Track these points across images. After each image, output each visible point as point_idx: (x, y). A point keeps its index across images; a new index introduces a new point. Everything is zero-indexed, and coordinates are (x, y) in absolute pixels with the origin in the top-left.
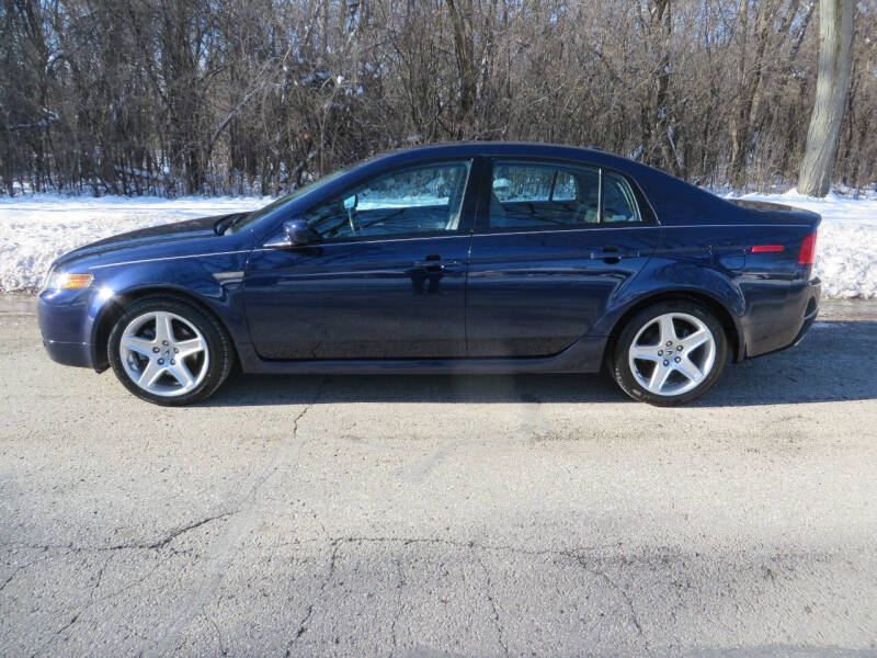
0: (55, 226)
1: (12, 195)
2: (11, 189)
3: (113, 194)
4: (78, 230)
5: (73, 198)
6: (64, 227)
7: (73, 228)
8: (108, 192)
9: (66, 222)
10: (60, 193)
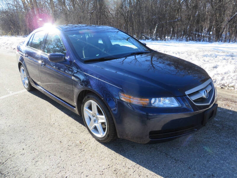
0: (176, 52)
1: (165, 40)
2: (165, 39)
3: (192, 41)
4: (184, 54)
5: (180, 42)
6: (179, 53)
7: (182, 53)
8: (190, 40)
9: (180, 51)
10: (177, 40)
